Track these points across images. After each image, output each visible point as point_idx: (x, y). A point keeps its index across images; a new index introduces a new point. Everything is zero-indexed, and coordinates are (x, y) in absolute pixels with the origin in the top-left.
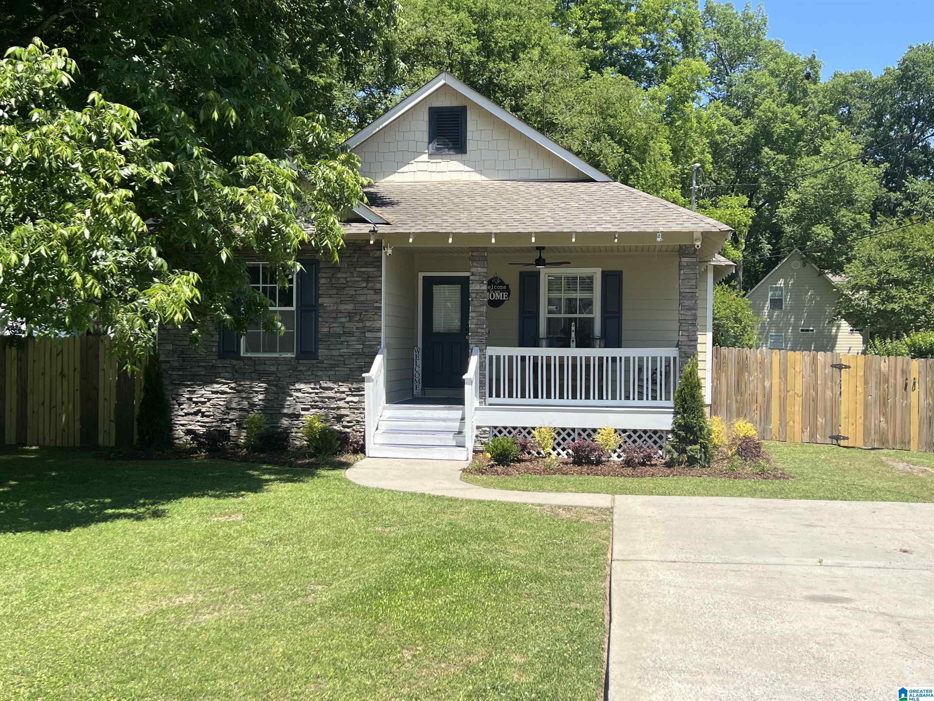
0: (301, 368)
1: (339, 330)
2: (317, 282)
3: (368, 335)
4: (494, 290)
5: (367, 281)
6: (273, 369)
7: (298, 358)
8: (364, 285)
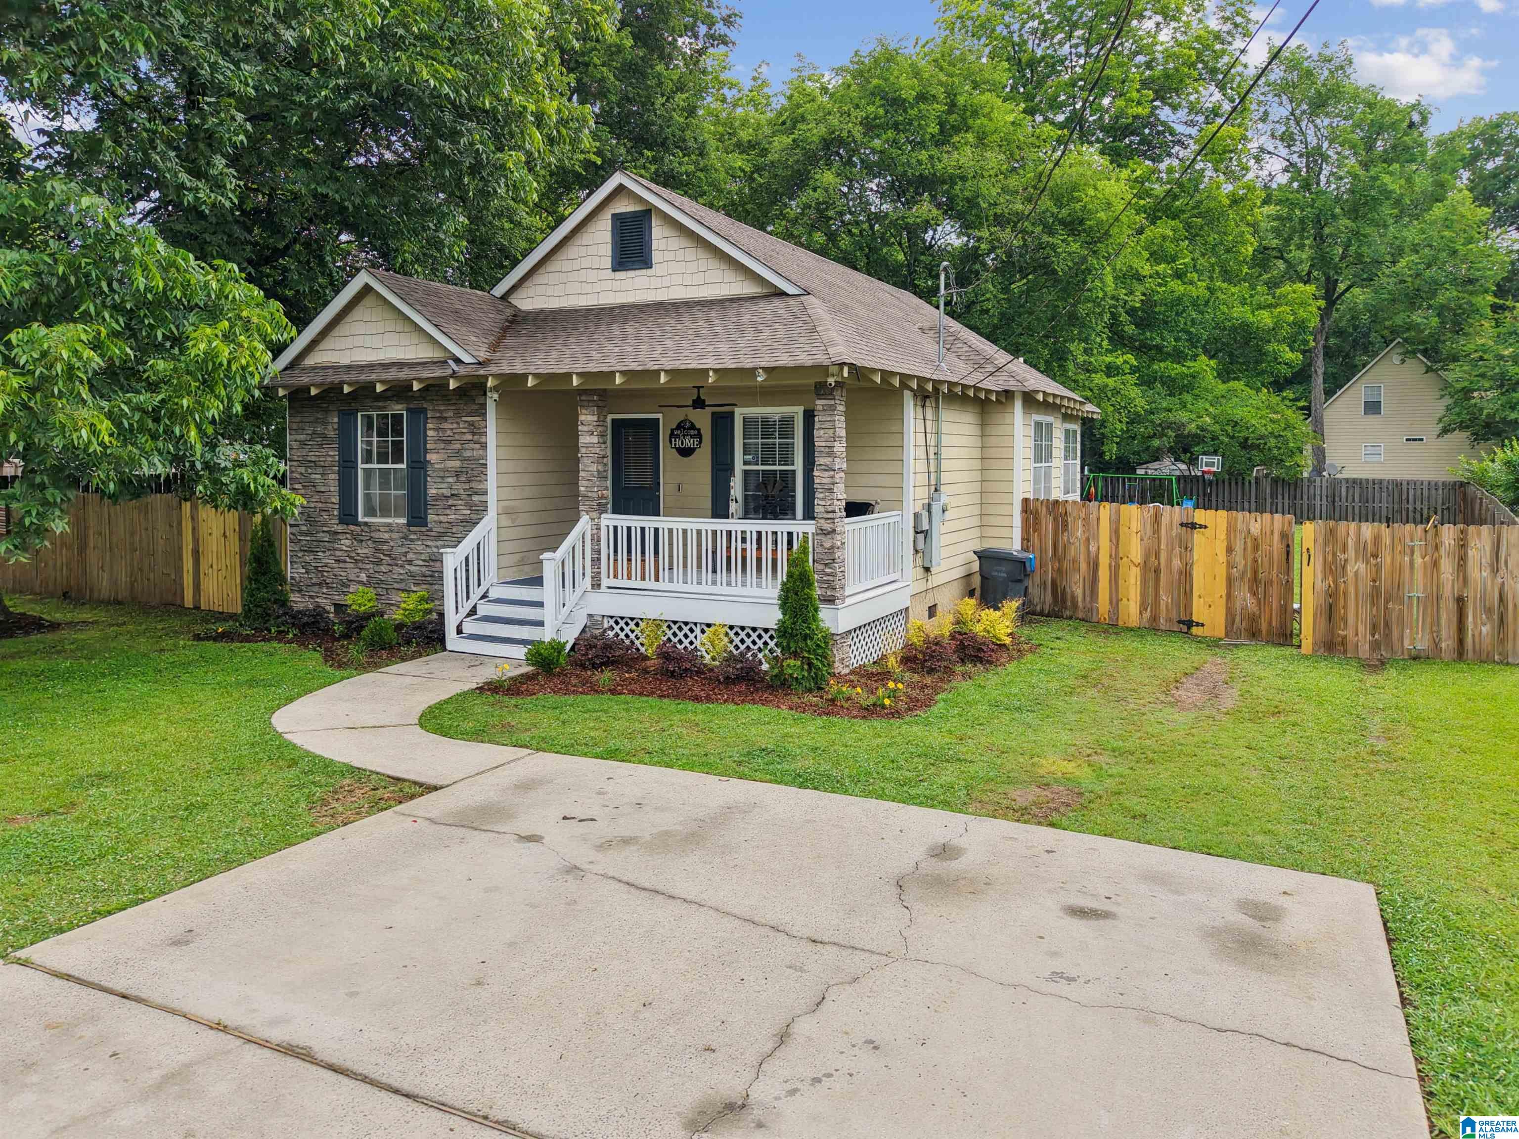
0: (412, 537)
1: (447, 492)
2: (426, 436)
3: (476, 498)
4: (684, 436)
5: (474, 434)
6: (387, 536)
7: (409, 524)
8: (469, 437)
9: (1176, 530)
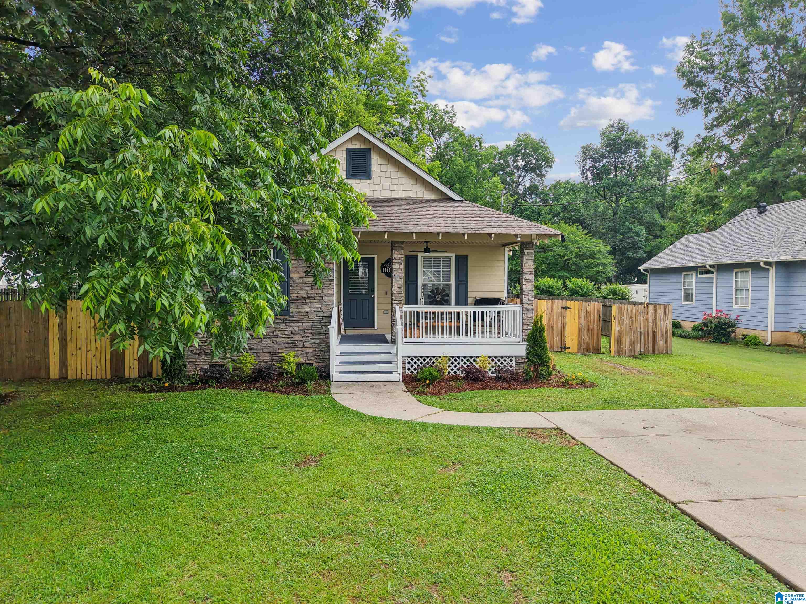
3: (326, 298)
9: (560, 310)
